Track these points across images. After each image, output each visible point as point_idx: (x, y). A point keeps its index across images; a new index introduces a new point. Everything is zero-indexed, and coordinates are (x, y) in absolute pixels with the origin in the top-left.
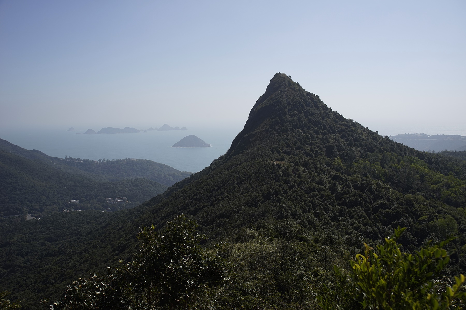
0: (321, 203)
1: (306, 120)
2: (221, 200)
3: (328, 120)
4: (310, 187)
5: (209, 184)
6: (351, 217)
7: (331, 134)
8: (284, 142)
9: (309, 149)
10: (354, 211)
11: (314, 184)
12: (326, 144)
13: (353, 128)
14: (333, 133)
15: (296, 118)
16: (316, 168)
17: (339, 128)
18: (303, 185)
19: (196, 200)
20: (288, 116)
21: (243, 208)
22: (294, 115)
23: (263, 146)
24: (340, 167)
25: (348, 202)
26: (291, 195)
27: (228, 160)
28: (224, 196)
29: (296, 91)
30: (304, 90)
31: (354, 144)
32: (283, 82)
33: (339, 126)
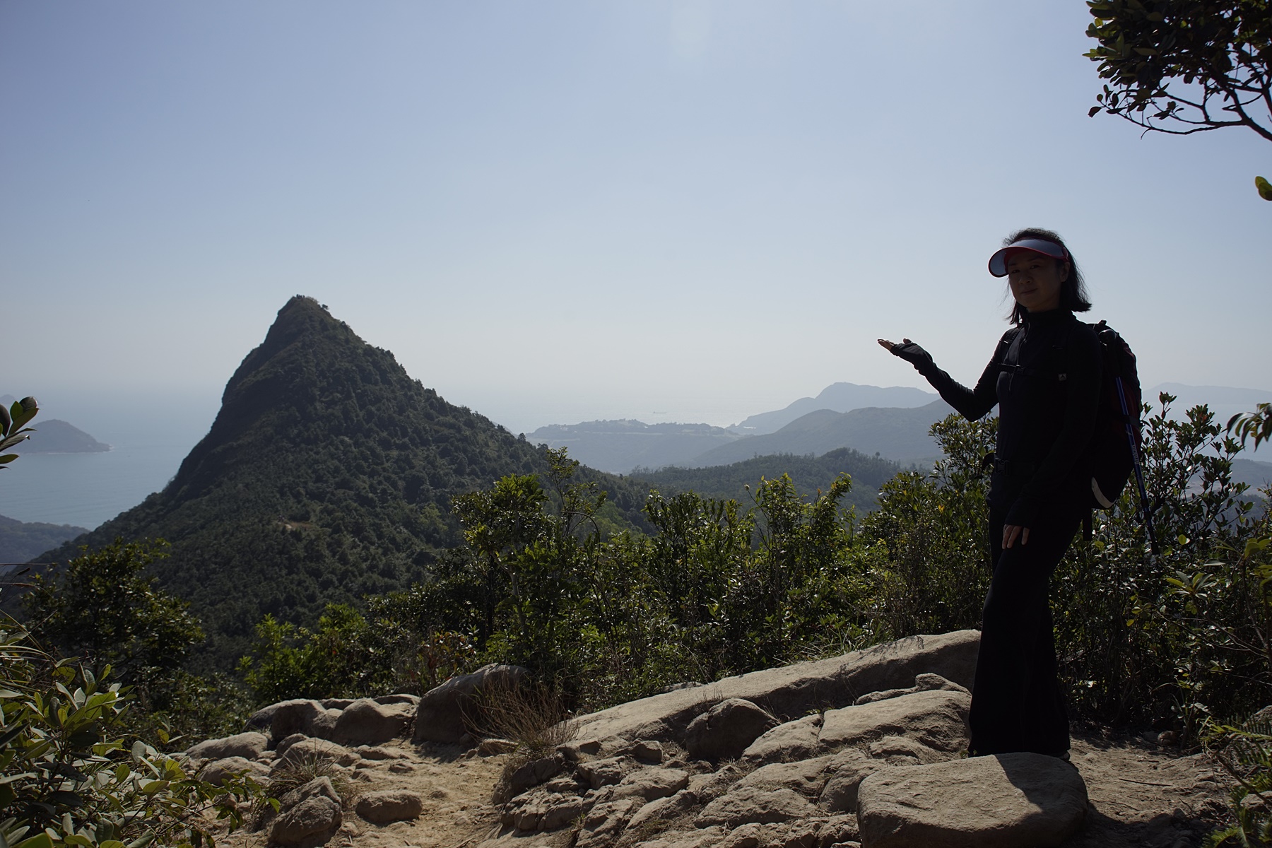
3: (411, 413)
4: (365, 583)
7: (417, 448)
8: (310, 468)
9: (367, 486)
11: (375, 576)
12: (406, 472)
13: (468, 431)
14: (422, 446)
16: (380, 536)
17: (437, 432)
18: (350, 579)
20: (318, 405)
21: (216, 639)
22: (333, 403)
23: (258, 480)
24: (435, 529)
29: (339, 343)
30: (358, 339)
31: (468, 470)
32: (308, 320)
33: (436, 427)
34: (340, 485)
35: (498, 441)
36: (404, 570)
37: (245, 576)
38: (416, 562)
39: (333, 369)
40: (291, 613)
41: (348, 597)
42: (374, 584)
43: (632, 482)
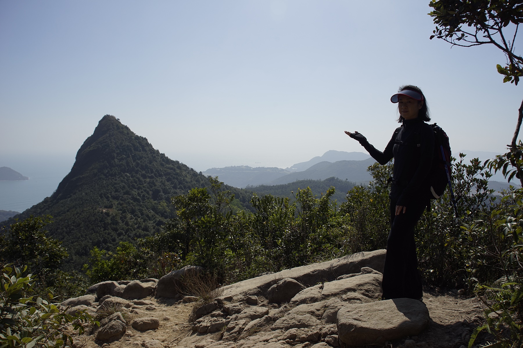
3: (155, 164)
4: (136, 234)
7: (157, 178)
8: (113, 186)
9: (137, 194)
11: (140, 231)
12: (153, 188)
13: (178, 171)
14: (159, 177)
15: (124, 162)
17: (165, 171)
18: (130, 232)
20: (116, 160)
21: (74, 257)
22: (122, 159)
24: (165, 211)
29: (124, 134)
30: (132, 133)
31: (178, 187)
32: (111, 125)
33: (165, 169)
34: (125, 194)
35: (191, 175)
36: (152, 228)
37: (86, 231)
38: (157, 224)
39: (122, 145)
40: (105, 246)
41: (129, 239)
42: (140, 234)
43: (246, 191)
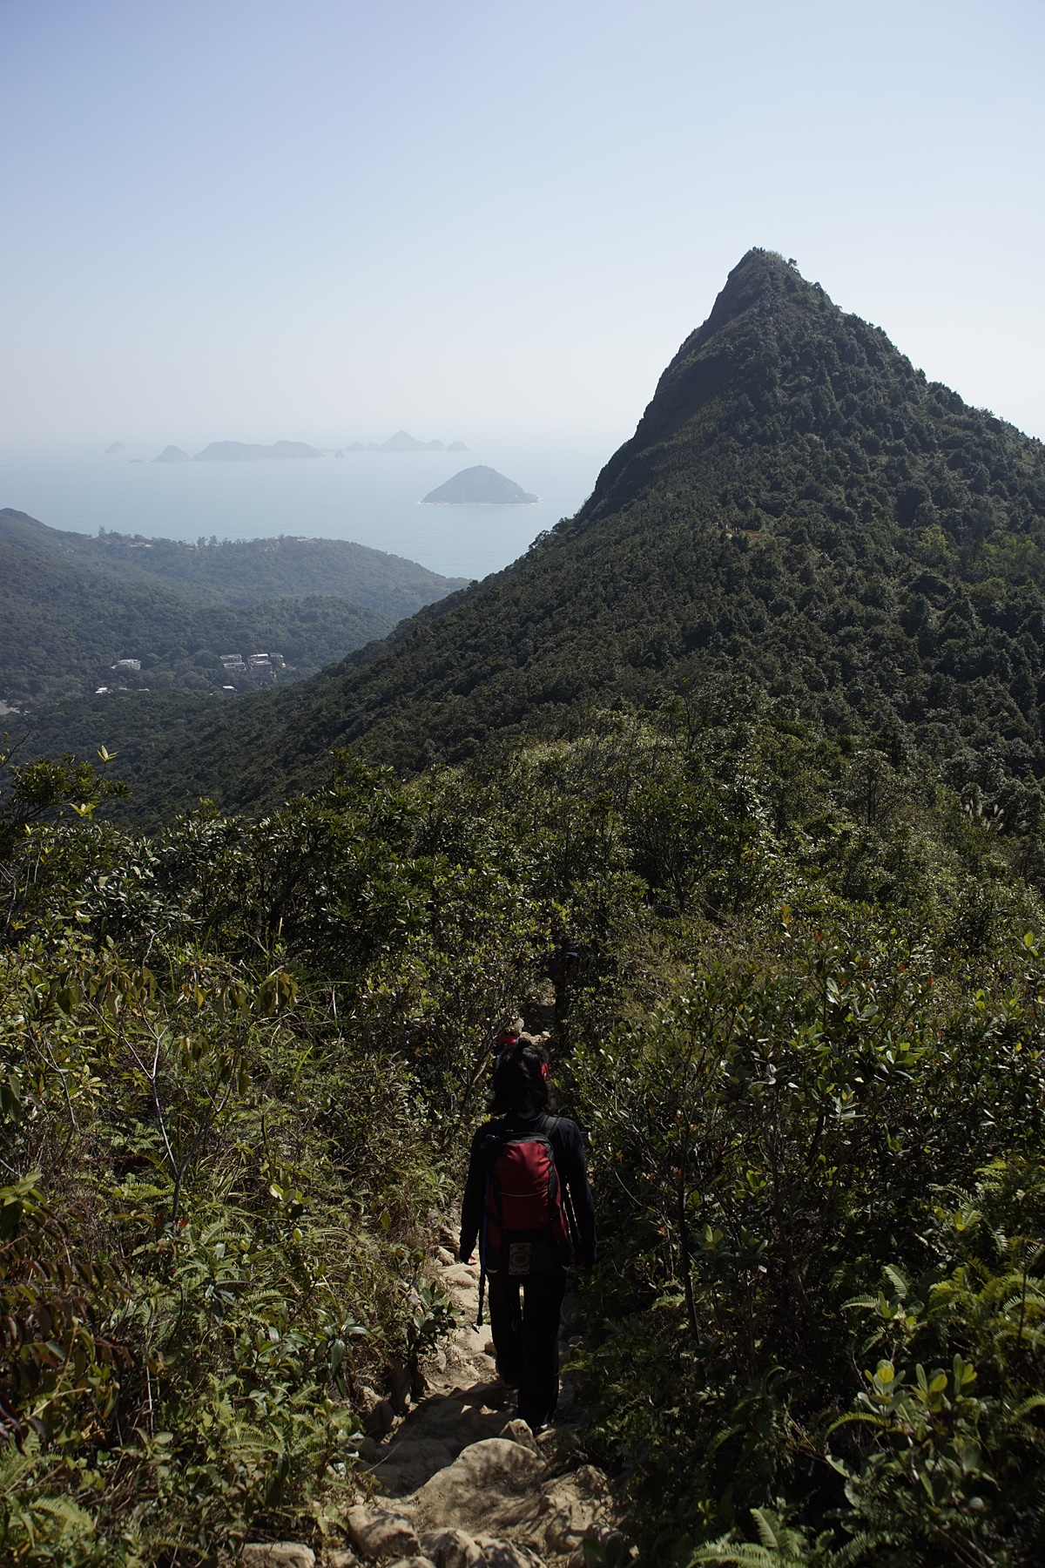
0: (871, 664)
1: (838, 405)
2: (552, 649)
3: (909, 406)
4: (837, 611)
5: (516, 602)
6: (967, 710)
7: (916, 453)
8: (763, 473)
9: (843, 498)
10: (977, 692)
11: (852, 603)
12: (899, 485)
13: (991, 436)
14: (924, 451)
15: (805, 398)
16: (861, 554)
17: (945, 433)
18: (815, 603)
19: (475, 648)
20: (779, 392)
21: (619, 671)
22: (799, 389)
23: (694, 487)
24: (941, 557)
25: (960, 662)
26: (776, 634)
27: (582, 532)
28: (561, 635)
29: (810, 310)
30: (837, 308)
31: (990, 487)
32: (769, 278)
33: (946, 427)
34: (803, 495)
37: (665, 594)
39: (802, 343)
